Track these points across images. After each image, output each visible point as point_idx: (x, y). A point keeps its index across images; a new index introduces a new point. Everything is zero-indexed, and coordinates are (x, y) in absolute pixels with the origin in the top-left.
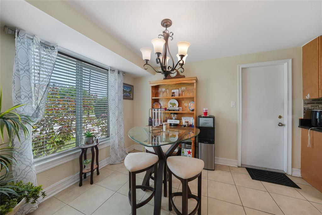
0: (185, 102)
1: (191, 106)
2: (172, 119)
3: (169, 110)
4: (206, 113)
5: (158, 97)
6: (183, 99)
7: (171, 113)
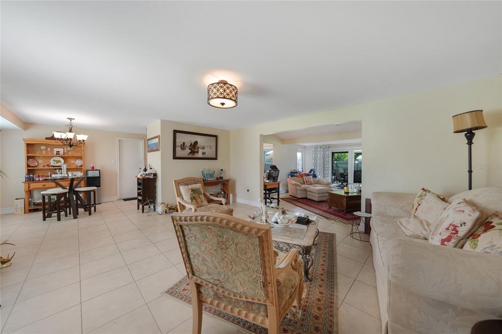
0: (71, 160)
1: (79, 163)
2: (57, 174)
3: (53, 167)
4: (93, 168)
5: (35, 154)
6: (69, 157)
7: (56, 169)
